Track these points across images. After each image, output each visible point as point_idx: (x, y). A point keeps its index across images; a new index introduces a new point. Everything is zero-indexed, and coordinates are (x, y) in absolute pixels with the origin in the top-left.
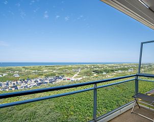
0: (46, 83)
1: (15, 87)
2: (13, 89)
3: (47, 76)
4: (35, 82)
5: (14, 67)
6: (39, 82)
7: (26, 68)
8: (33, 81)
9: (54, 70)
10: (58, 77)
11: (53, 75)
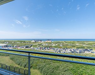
0: (77, 52)
1: (60, 51)
2: (59, 52)
3: (78, 48)
4: (70, 50)
5: (60, 41)
6: (73, 51)
7: (66, 42)
8: (69, 50)
9: (84, 44)
10: (87, 50)
11: (83, 47)
